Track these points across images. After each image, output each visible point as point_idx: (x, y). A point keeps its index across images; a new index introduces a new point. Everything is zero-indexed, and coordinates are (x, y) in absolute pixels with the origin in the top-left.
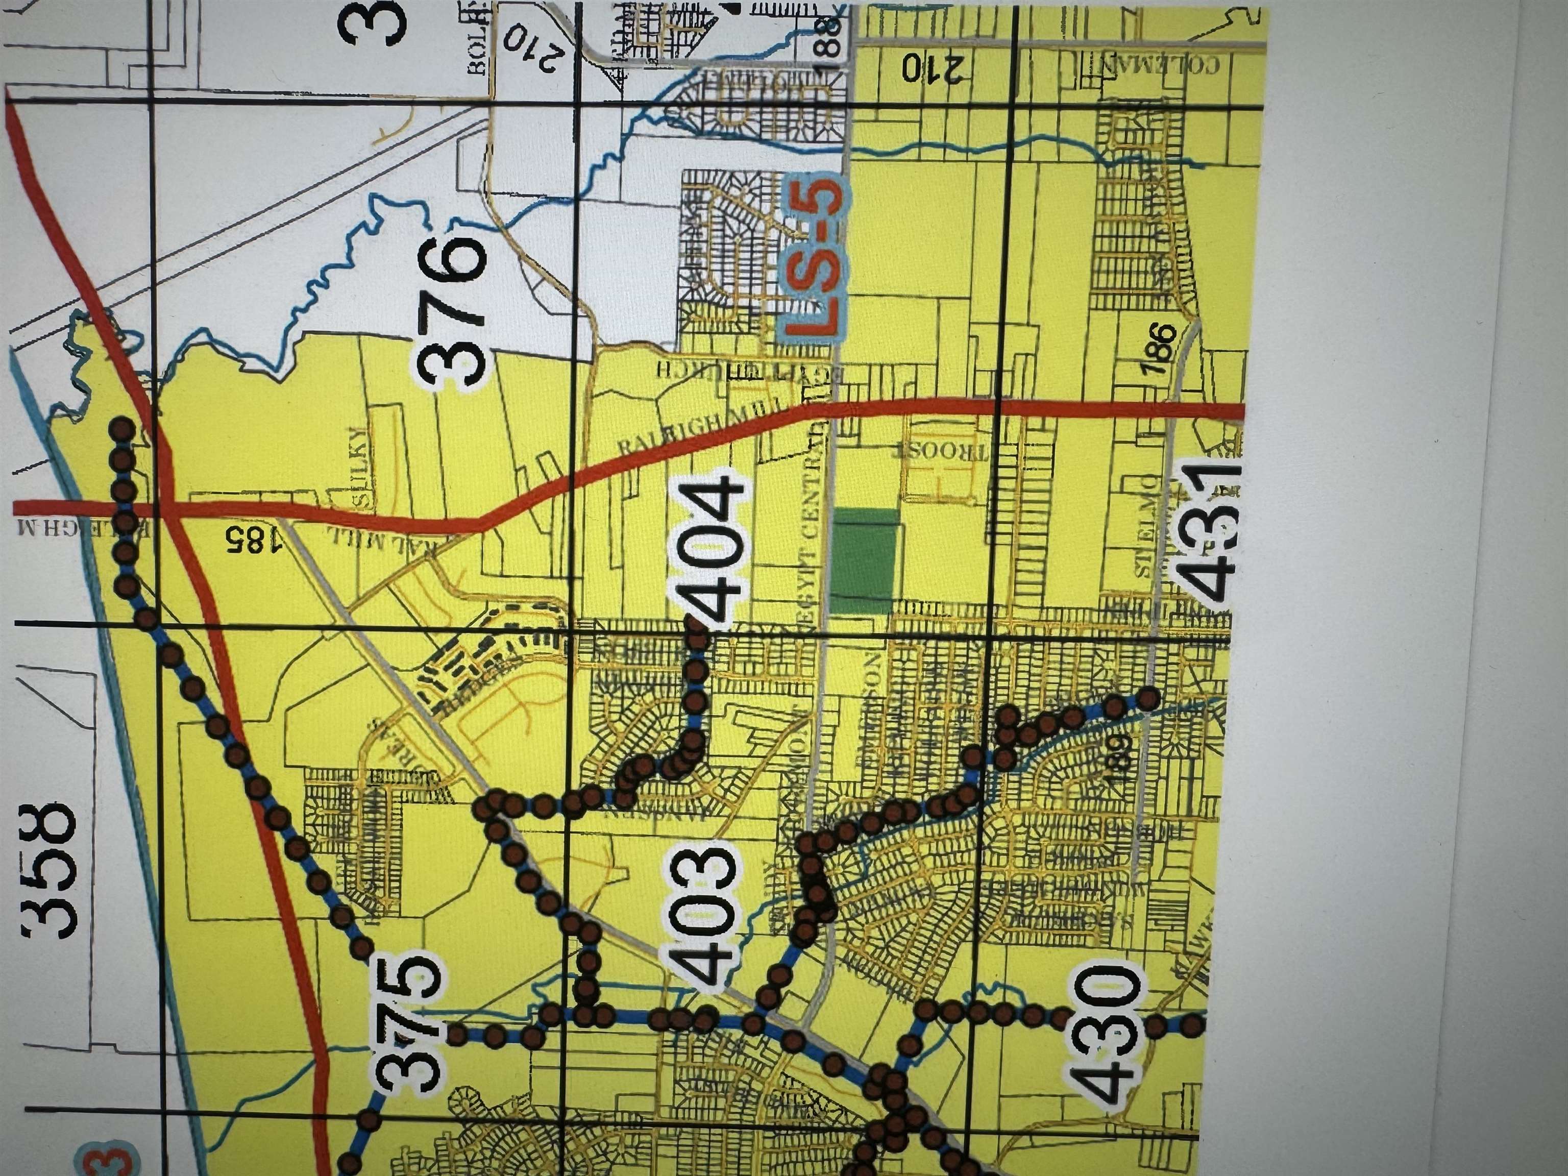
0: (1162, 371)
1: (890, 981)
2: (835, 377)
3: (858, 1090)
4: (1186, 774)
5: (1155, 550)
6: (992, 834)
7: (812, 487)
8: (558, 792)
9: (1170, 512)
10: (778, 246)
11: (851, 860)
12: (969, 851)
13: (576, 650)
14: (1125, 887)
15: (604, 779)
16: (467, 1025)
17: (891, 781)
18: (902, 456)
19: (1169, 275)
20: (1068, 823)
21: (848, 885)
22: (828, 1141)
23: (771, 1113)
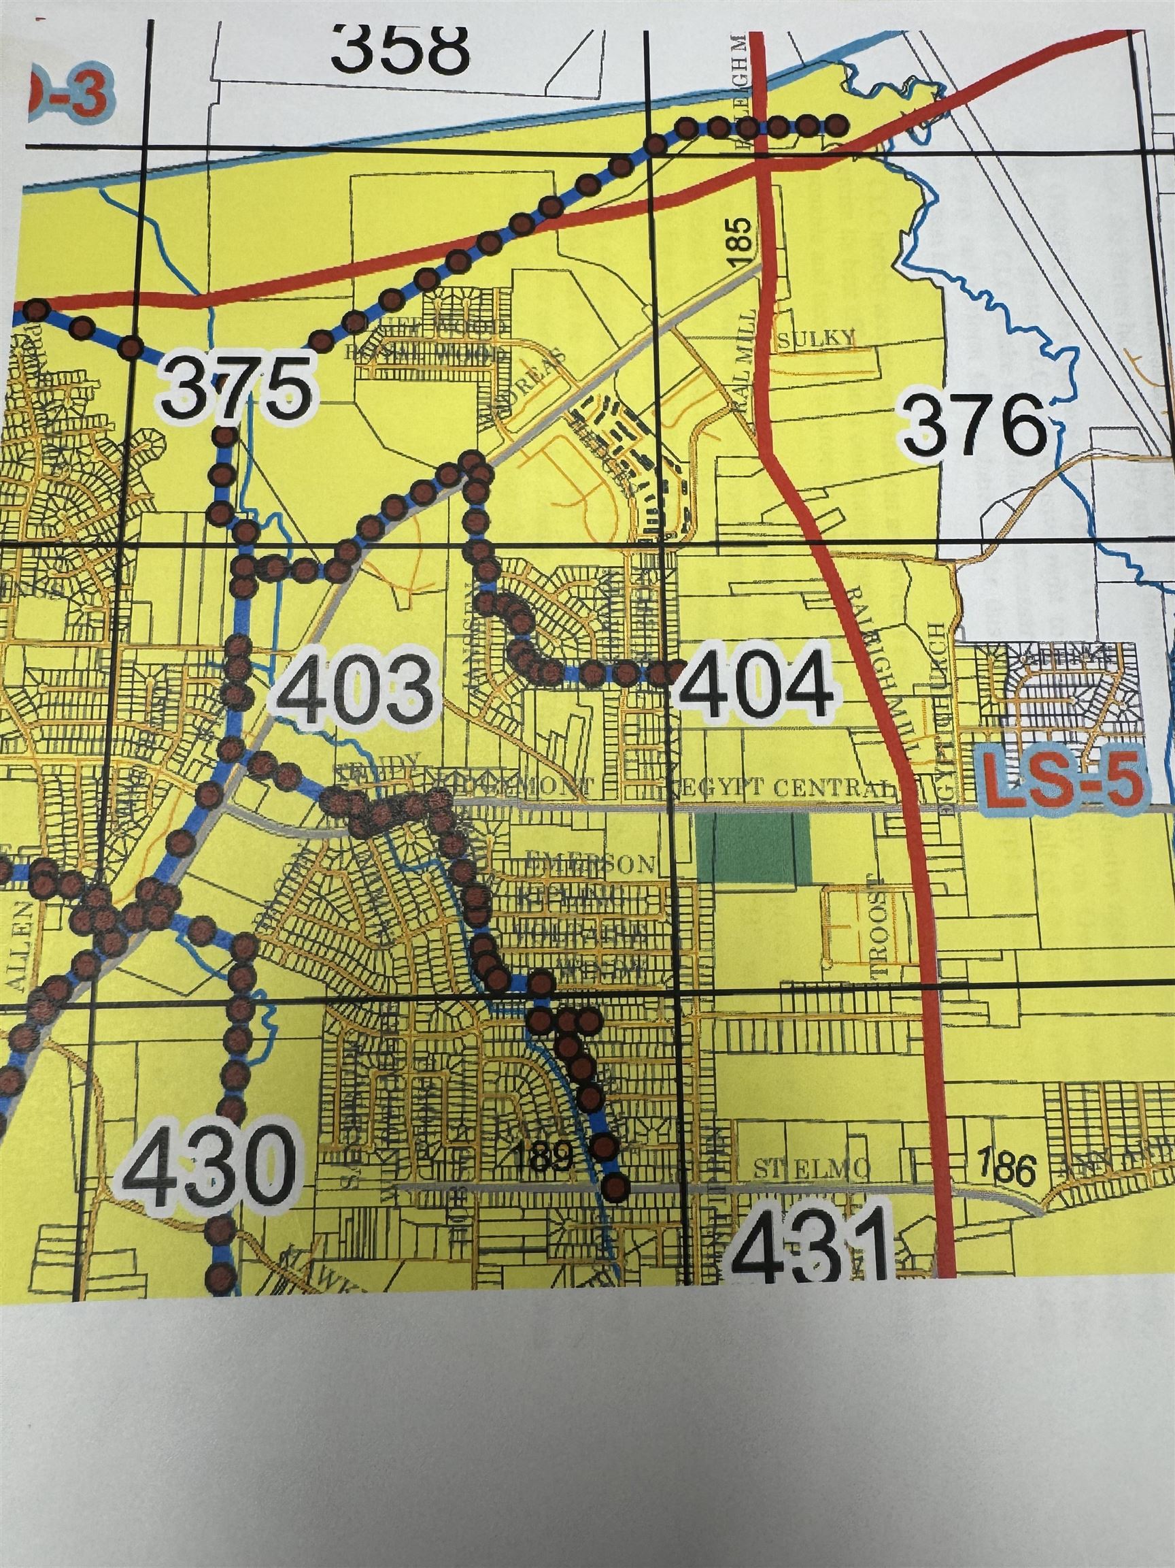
0: (984, 1173)
1: (280, 903)
2: (946, 808)
3: (149, 873)
4: (530, 1243)
5: (786, 1182)
6: (453, 1012)
7: (829, 789)
8: (491, 536)
9: (829, 1196)
10: (1071, 742)
11: (421, 852)
12: (434, 986)
13: (643, 551)
14: (393, 1176)
15: (507, 581)
16: (236, 446)
17: (512, 892)
18: (870, 884)
19: (1089, 1173)
20: (468, 1102)
21: (393, 850)
22: (88, 841)
23: (124, 774)
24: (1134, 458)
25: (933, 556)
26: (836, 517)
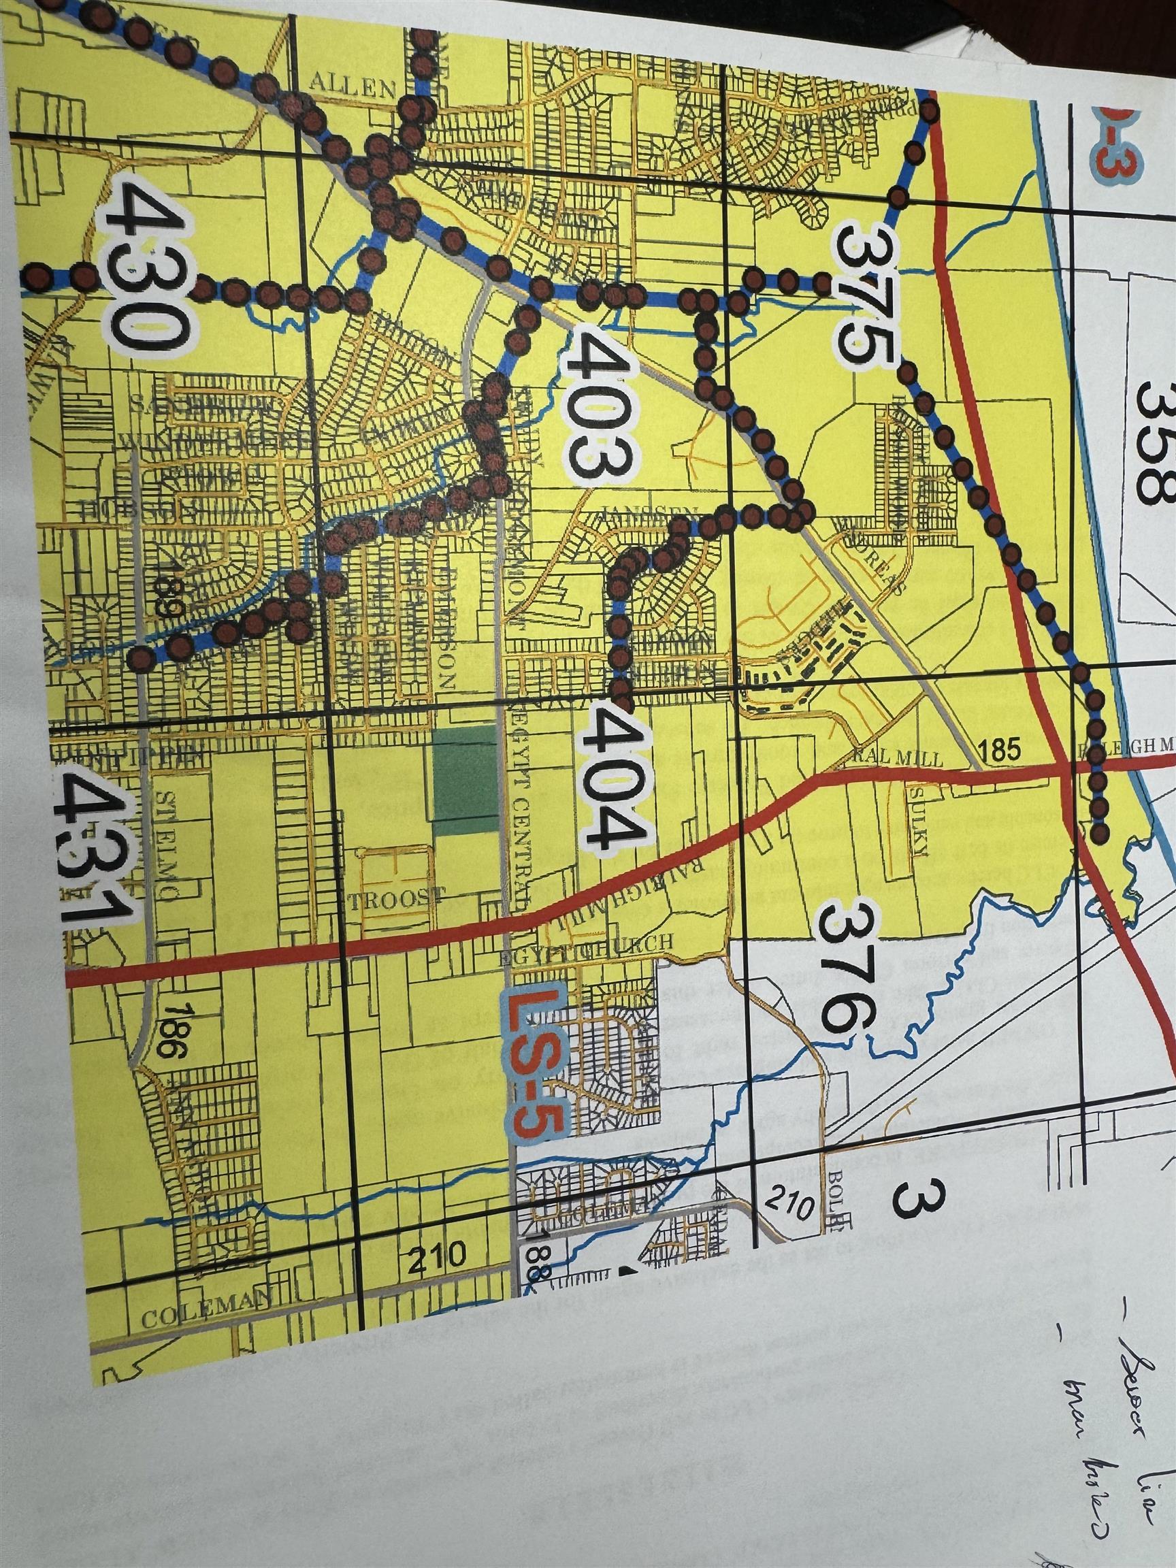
0: (169, 1010)
1: (401, 336)
2: (507, 957)
3: (425, 211)
4: (84, 578)
5: (153, 822)
6: (304, 502)
7: (521, 849)
8: (740, 531)
9: (141, 864)
10: (570, 1070)
11: (452, 469)
12: (328, 482)
13: (730, 671)
14: (144, 445)
15: (700, 546)
16: (814, 294)
17: (418, 555)
18: (436, 890)
19: (172, 1109)
20: (219, 517)
21: (454, 443)
22: (454, 153)
23: (517, 188)
24: (822, 1113)
25: (733, 936)
26: (764, 846)
